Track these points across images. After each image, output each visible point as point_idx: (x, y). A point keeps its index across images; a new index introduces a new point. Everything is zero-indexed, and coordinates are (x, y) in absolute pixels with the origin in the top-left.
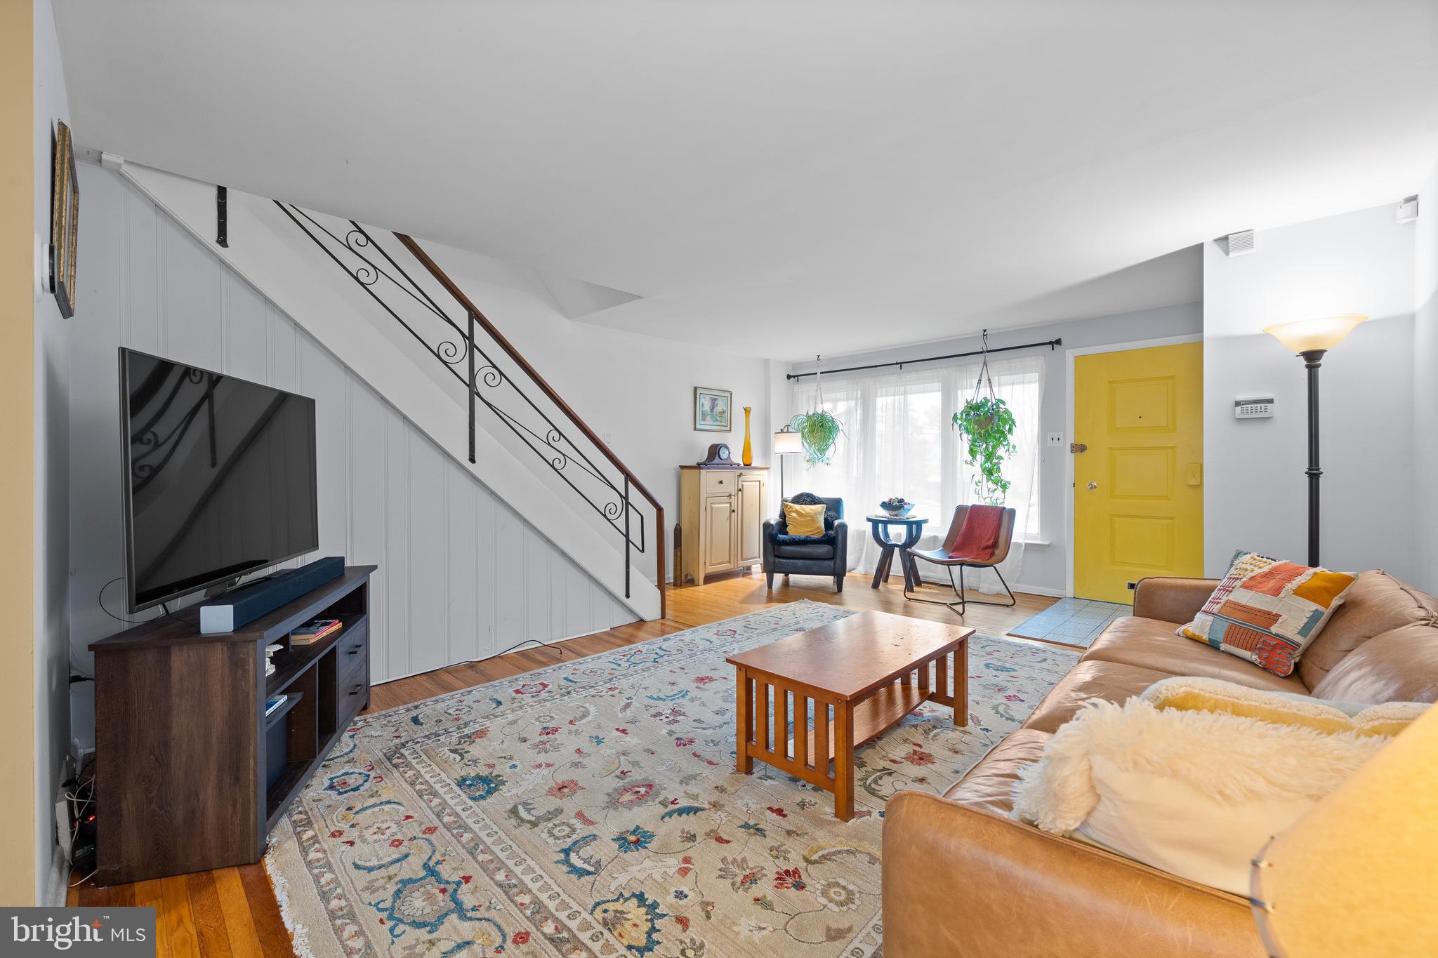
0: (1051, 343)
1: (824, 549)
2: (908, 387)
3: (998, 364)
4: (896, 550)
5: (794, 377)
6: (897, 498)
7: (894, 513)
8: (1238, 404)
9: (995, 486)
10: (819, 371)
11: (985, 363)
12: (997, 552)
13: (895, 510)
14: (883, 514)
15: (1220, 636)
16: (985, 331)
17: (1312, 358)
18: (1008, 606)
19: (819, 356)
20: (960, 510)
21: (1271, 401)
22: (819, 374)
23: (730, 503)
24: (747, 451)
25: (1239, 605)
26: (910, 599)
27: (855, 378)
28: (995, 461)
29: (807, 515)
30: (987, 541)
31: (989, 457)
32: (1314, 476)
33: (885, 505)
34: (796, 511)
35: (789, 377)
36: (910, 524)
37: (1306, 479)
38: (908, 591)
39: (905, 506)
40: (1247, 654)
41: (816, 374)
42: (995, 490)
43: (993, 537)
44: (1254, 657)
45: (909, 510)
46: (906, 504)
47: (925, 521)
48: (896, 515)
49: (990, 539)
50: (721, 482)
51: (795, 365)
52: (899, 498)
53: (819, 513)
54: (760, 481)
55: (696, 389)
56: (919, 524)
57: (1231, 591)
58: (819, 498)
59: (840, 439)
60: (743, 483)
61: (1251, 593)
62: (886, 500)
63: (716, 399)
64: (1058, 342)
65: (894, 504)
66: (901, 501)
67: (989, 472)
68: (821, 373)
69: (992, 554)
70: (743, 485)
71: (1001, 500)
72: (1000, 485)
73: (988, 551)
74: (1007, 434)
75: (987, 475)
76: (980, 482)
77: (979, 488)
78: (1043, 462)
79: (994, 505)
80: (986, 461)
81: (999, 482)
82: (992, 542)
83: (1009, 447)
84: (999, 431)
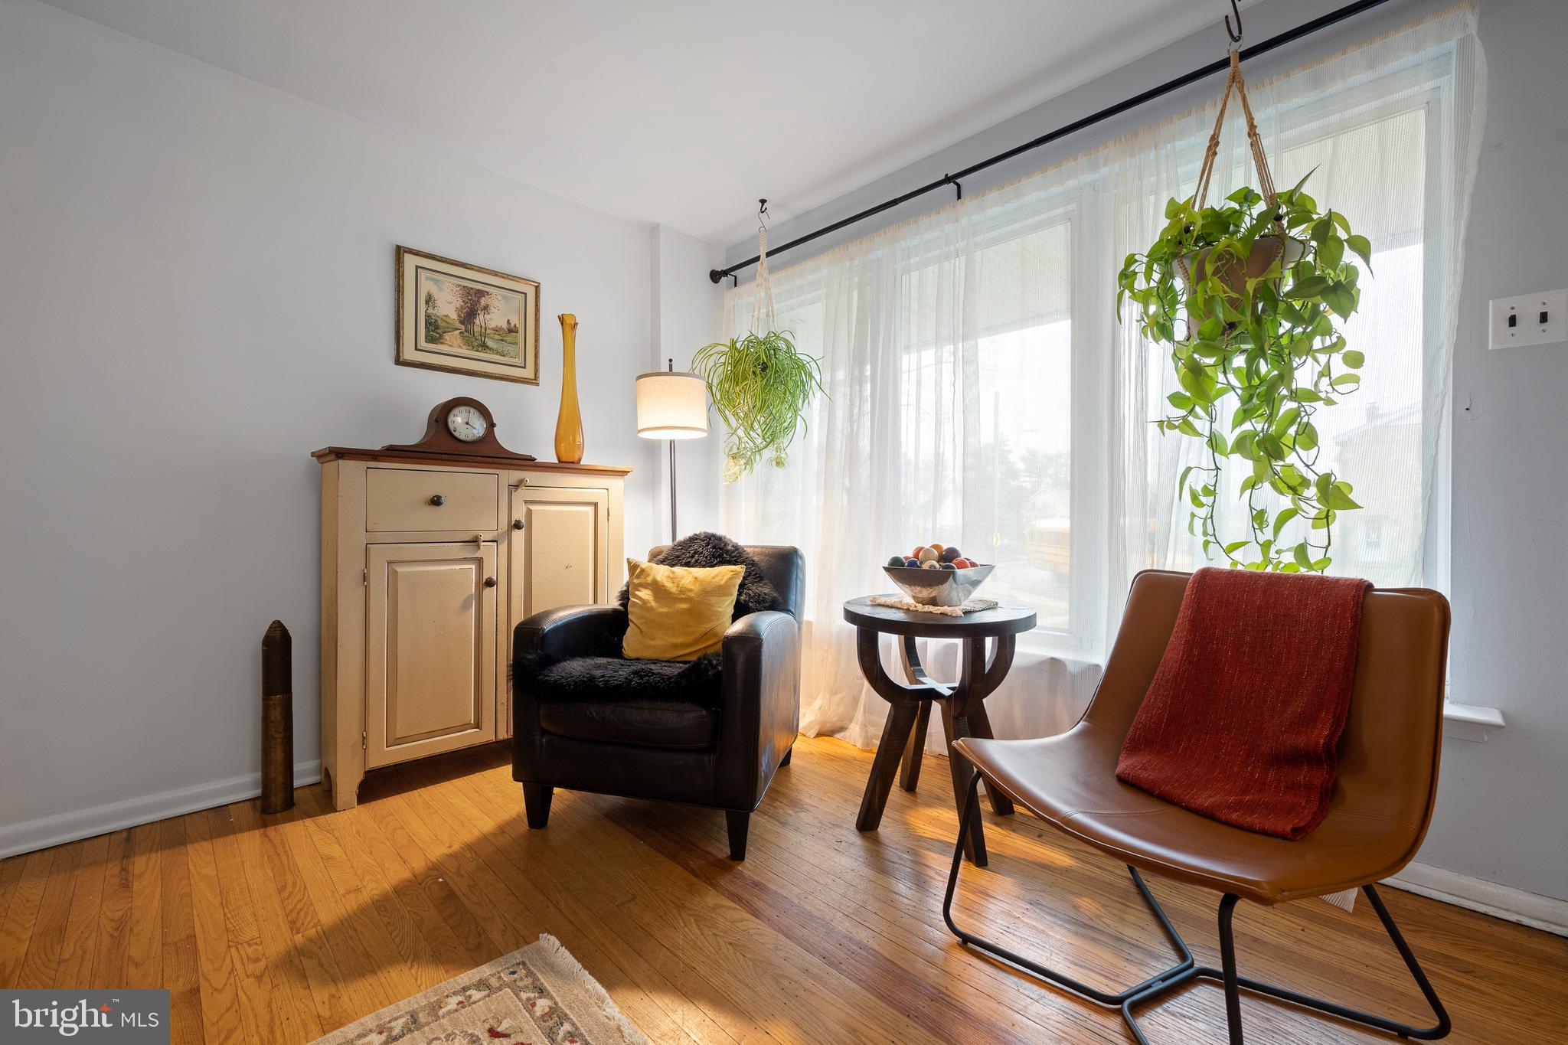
1: (685, 717)
4: (936, 708)
6: (936, 547)
7: (926, 593)
9: (1286, 502)
10: (762, 238)
13: (931, 585)
14: (896, 595)
20: (1152, 594)
23: (479, 561)
24: (568, 424)
26: (966, 941)
28: (1288, 406)
29: (683, 595)
31: (1264, 396)
33: (901, 570)
36: (974, 634)
38: (969, 859)
39: (960, 572)
42: (1285, 517)
43: (1329, 717)
45: (975, 583)
46: (962, 565)
47: (1028, 623)
48: (933, 602)
50: (436, 501)
51: (730, 245)
52: (945, 546)
54: (596, 505)
55: (400, 252)
56: (1005, 633)
58: (736, 547)
60: (532, 507)
62: (906, 552)
63: (481, 293)
65: (925, 566)
66: (949, 556)
67: (1270, 448)
70: (529, 513)
71: (1315, 555)
72: (1312, 492)
73: (1302, 775)
74: (1343, 294)
75: (1256, 460)
76: (1209, 491)
77: (1202, 512)
78: (1464, 411)
79: (1303, 571)
80: (1245, 414)
81: (1305, 483)
82: (1319, 735)
83: (1337, 359)
84: (1309, 284)
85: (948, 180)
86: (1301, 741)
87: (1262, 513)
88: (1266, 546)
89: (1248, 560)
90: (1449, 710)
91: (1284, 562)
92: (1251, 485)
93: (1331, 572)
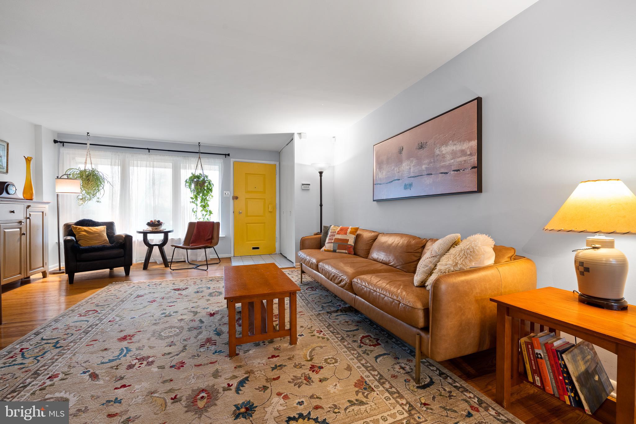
0: (226, 155)
2: (155, 163)
3: (205, 160)
4: (156, 247)
5: (61, 142)
6: (156, 220)
7: (154, 228)
8: (303, 185)
9: (206, 213)
10: (89, 143)
11: (199, 158)
12: (213, 241)
13: (155, 226)
14: (148, 228)
15: (336, 248)
16: (199, 143)
17: (321, 173)
18: (217, 263)
19: (88, 133)
20: (191, 225)
21: (309, 185)
22: (88, 145)
23: (21, 228)
25: (339, 239)
26: (173, 270)
27: (117, 152)
28: (206, 201)
30: (208, 237)
31: (203, 200)
32: (321, 205)
33: (149, 224)
34: (85, 231)
35: (55, 142)
36: (163, 233)
37: (320, 207)
38: (167, 267)
40: (344, 251)
41: (86, 144)
42: (206, 215)
43: (211, 235)
44: (346, 251)
45: (163, 226)
46: (161, 223)
47: (172, 231)
48: (156, 229)
49: (209, 236)
50: (13, 212)
51: (59, 134)
52: (158, 220)
53: (104, 231)
54: (43, 212)
56: (168, 233)
57: (334, 236)
58: (98, 222)
59: (107, 186)
61: (340, 235)
62: (150, 221)
64: (229, 155)
65: (154, 223)
67: (204, 207)
68: (90, 144)
69: (211, 242)
70: (30, 215)
71: (209, 219)
72: (208, 212)
73: (209, 241)
74: (211, 190)
75: (203, 208)
76: (196, 211)
77: (195, 214)
78: (222, 203)
79: (208, 221)
80: (202, 202)
81: (208, 211)
82: (210, 237)
83: (210, 196)
84: (208, 189)
85: (148, 149)
86: (209, 238)
87: (203, 214)
88: (204, 218)
89: (201, 220)
90: (220, 236)
91: (206, 220)
92: (202, 211)
93: (211, 221)
